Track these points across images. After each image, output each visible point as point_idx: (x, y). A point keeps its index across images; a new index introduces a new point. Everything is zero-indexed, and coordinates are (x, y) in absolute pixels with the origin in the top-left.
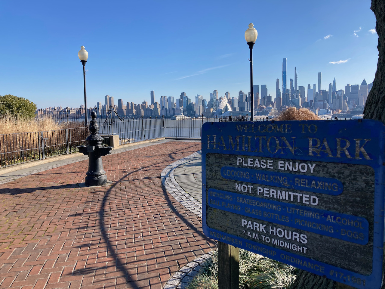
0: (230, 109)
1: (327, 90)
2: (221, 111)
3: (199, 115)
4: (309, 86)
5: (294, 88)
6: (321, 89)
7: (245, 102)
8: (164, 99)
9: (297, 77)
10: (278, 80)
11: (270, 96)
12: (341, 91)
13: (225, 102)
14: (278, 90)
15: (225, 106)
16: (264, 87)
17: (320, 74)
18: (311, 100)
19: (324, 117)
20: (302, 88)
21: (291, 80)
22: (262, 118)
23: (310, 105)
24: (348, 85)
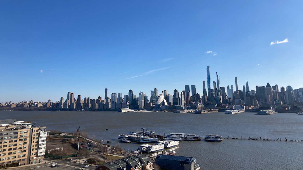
0: (166, 104)
1: (242, 91)
2: (159, 105)
3: (141, 108)
4: (228, 87)
5: (217, 88)
6: (238, 89)
7: (177, 98)
8: (114, 95)
9: (219, 80)
10: (204, 82)
11: (198, 94)
12: (252, 91)
13: (162, 98)
14: (204, 89)
15: (162, 101)
16: (193, 87)
17: (236, 78)
18: (229, 97)
19: (238, 112)
20: (223, 88)
21: (214, 82)
22: (190, 112)
23: (229, 102)
24: (257, 86)
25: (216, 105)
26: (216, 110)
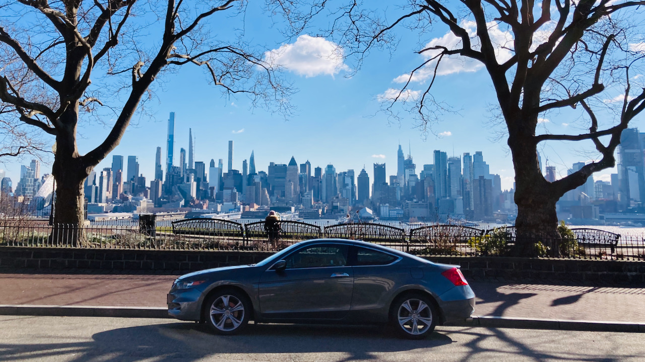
1: (241, 172)
2: (44, 201)
4: (212, 164)
5: (188, 165)
6: (233, 169)
7: (91, 187)
9: (193, 145)
10: (159, 149)
11: (143, 176)
12: (261, 173)
14: (158, 166)
16: (132, 161)
17: (231, 143)
18: (212, 186)
19: (227, 217)
20: (200, 164)
21: (182, 150)
22: (121, 218)
23: (210, 195)
24: (272, 164)
25: (182, 203)
26: (181, 214)
